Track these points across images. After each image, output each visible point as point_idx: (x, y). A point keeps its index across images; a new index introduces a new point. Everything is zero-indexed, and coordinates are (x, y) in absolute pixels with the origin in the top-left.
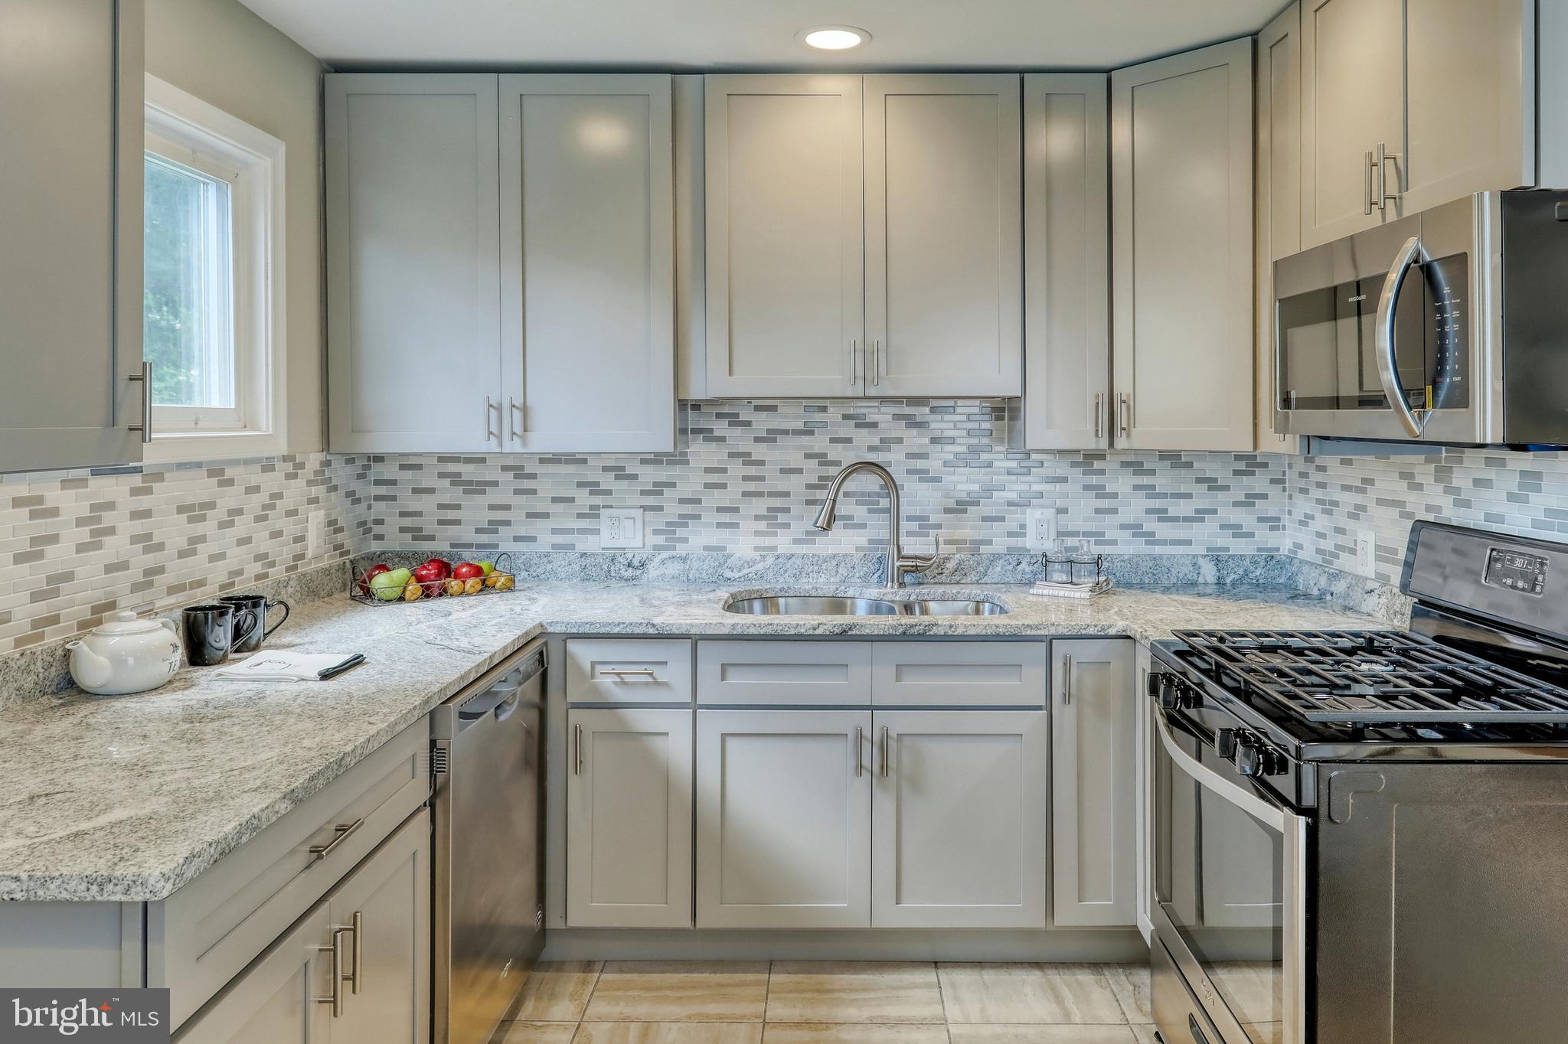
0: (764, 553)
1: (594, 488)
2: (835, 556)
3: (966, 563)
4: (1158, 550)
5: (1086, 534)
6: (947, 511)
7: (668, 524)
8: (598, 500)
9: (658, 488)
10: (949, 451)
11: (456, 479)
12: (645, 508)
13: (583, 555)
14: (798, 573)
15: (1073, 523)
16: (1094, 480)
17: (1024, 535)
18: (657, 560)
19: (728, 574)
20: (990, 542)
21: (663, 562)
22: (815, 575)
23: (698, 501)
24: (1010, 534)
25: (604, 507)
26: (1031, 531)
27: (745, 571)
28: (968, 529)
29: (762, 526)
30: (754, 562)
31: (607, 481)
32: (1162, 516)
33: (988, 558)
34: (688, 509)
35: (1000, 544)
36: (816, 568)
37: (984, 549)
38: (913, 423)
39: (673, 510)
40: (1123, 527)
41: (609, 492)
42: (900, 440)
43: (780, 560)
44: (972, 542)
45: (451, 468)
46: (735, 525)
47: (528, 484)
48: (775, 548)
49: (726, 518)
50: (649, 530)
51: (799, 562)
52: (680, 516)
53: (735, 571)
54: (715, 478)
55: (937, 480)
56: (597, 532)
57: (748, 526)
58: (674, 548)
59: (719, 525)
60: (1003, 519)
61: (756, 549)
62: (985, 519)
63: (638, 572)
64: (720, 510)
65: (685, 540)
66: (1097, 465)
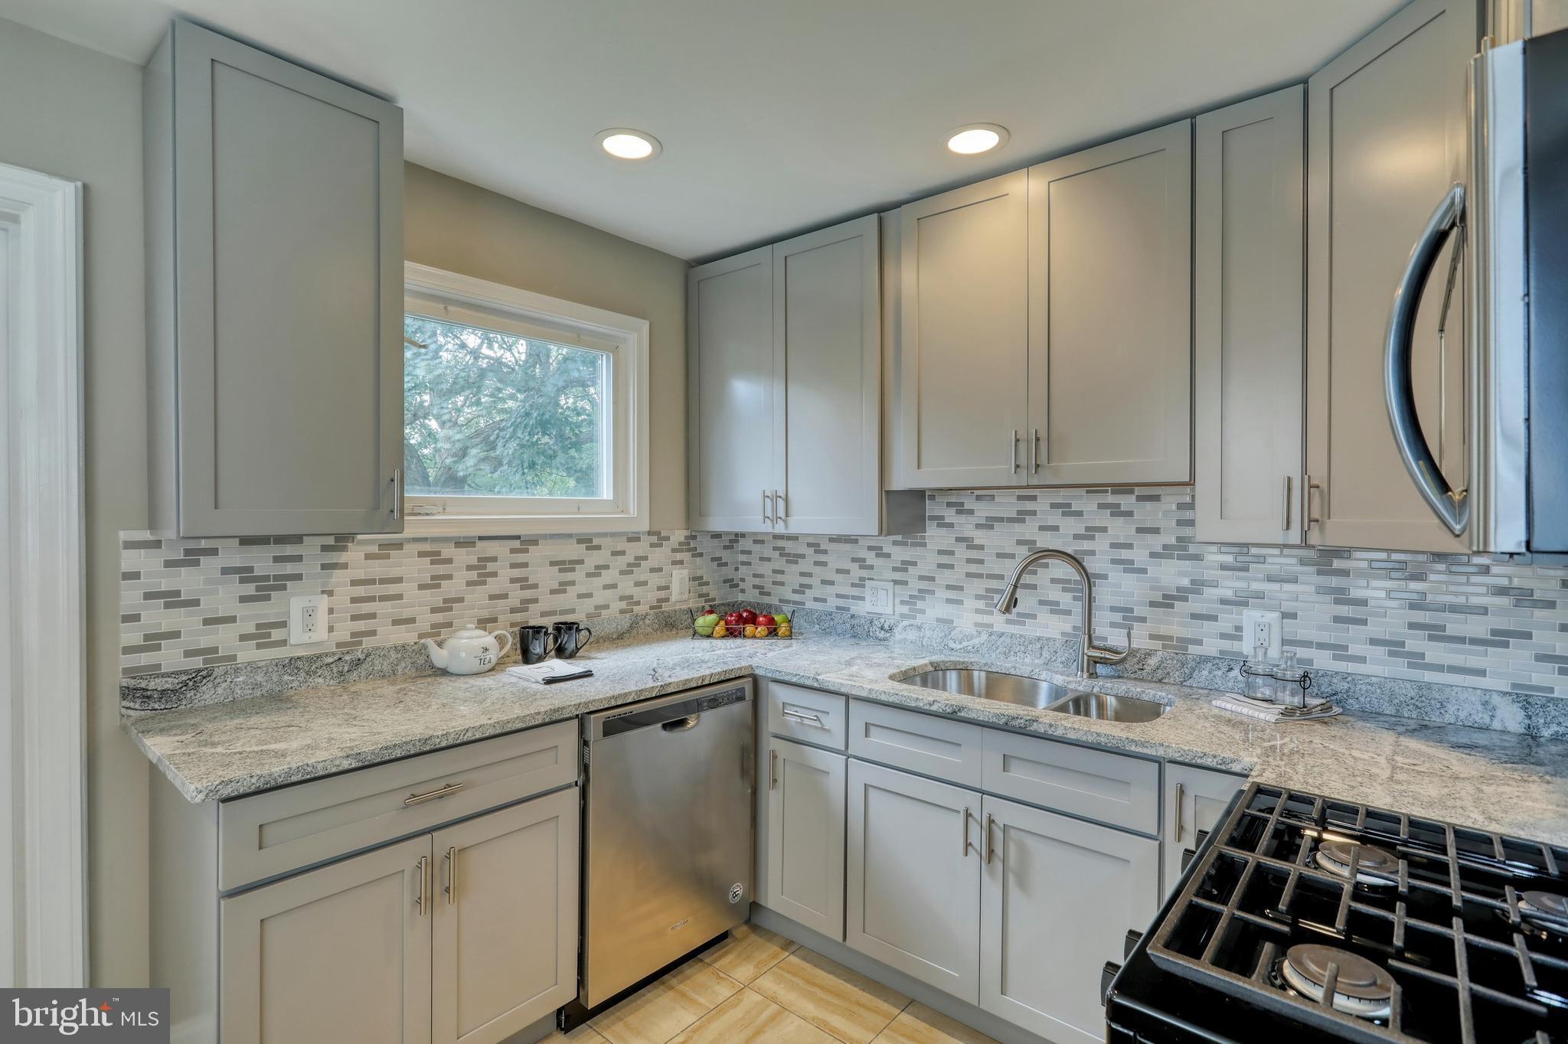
0: (980, 629)
1: (861, 562)
3: (1169, 662)
4: (1429, 676)
5: (1321, 646)
6: (1152, 604)
7: (911, 596)
8: (865, 573)
9: (905, 566)
10: (1156, 542)
11: (781, 550)
12: (896, 582)
13: (853, 616)
14: (1007, 651)
15: (1302, 630)
16: (1334, 581)
17: (1240, 638)
18: (901, 626)
19: (952, 645)
20: (1199, 642)
21: (905, 629)
22: (1022, 655)
23: (932, 579)
24: (1223, 636)
25: (869, 579)
26: (1248, 634)
27: (965, 644)
28: (1175, 625)
29: (981, 604)
30: (972, 637)
31: (871, 558)
32: (1436, 633)
33: (1194, 660)
34: (924, 585)
35: (1211, 646)
36: (1023, 648)
37: (1193, 649)
38: (1116, 511)
39: (915, 585)
40: (1374, 642)
41: (871, 567)
42: (1104, 529)
43: (993, 637)
44: (1180, 639)
45: (781, 543)
46: (960, 602)
47: (822, 558)
48: (991, 626)
49: (952, 594)
50: (897, 601)
51: (1008, 640)
52: (920, 591)
53: (957, 642)
54: (945, 559)
55: (1144, 571)
56: (862, 599)
57: (970, 603)
58: (914, 618)
59: (949, 601)
60: (1214, 618)
61: (977, 625)
62: (1194, 616)
63: (888, 635)
64: (949, 587)
65: (923, 612)
66: (1337, 564)
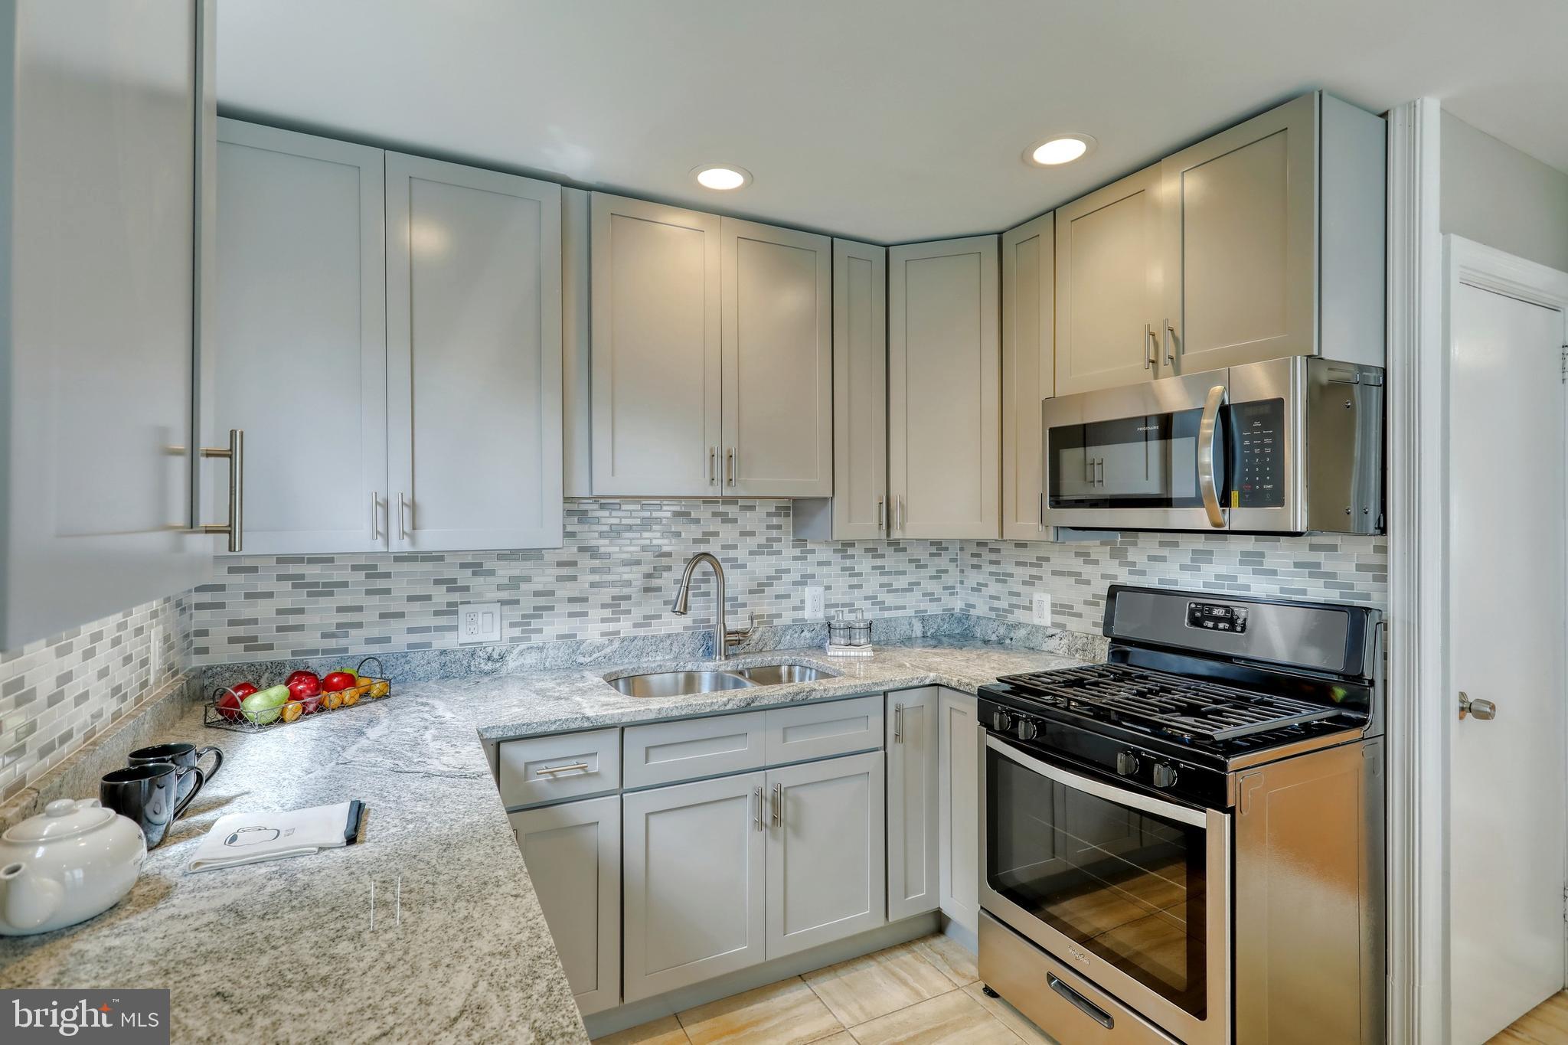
0: (611, 637)
1: (452, 585)
2: (669, 636)
3: (767, 634)
4: (887, 614)
5: (844, 605)
6: (751, 592)
7: (524, 616)
8: (456, 597)
9: (515, 582)
10: (752, 542)
11: (298, 581)
12: (503, 603)
13: (443, 652)
14: (640, 653)
15: (837, 597)
16: (848, 563)
17: (802, 608)
18: (516, 651)
19: (581, 659)
20: (779, 616)
21: (521, 653)
22: (654, 654)
23: (551, 593)
24: (795, 609)
25: (462, 603)
26: (808, 605)
27: (595, 656)
28: (765, 607)
29: (607, 613)
30: (603, 647)
31: (464, 577)
32: (889, 588)
33: (782, 629)
34: (542, 601)
35: (787, 618)
36: (654, 647)
37: (776, 622)
38: (726, 519)
39: (528, 604)
40: (866, 598)
41: (466, 589)
42: (716, 534)
43: (625, 643)
44: (769, 616)
45: (293, 569)
46: (585, 614)
47: (380, 584)
48: (618, 633)
49: (577, 608)
50: (506, 623)
51: (640, 643)
52: (536, 608)
53: (587, 656)
54: (565, 571)
55: (744, 566)
56: (455, 628)
57: (596, 613)
58: (529, 639)
59: (571, 615)
60: (788, 596)
61: (603, 634)
62: (778, 597)
63: (498, 665)
64: (571, 600)
65: (540, 631)
66: (850, 551)
